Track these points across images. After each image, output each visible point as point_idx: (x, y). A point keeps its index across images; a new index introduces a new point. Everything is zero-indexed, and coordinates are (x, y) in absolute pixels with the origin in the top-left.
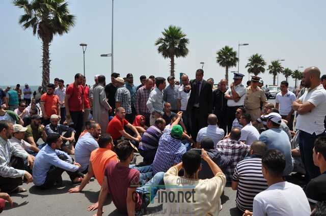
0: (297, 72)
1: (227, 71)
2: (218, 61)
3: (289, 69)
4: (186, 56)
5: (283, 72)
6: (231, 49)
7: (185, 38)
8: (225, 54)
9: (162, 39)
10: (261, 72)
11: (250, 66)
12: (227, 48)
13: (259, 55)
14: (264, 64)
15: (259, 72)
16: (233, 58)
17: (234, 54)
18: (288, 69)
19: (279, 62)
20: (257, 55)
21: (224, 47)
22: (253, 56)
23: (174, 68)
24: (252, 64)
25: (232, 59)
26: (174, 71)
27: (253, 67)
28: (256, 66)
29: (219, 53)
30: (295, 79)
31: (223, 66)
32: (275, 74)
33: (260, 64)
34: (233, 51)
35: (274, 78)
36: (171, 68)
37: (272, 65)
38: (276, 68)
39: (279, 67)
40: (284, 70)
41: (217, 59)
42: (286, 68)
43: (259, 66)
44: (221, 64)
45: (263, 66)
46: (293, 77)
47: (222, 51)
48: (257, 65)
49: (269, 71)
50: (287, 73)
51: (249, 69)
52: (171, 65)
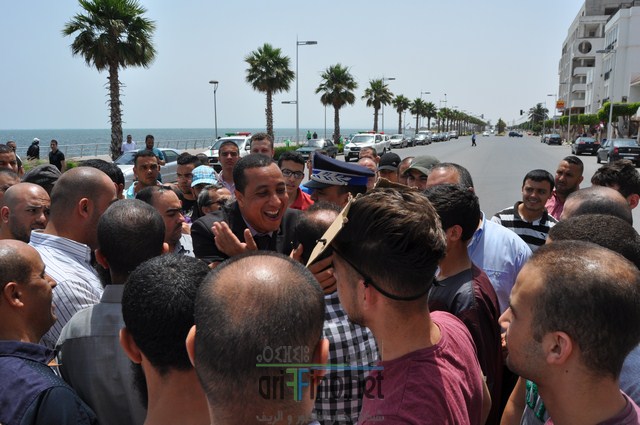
0: (418, 102)
1: (269, 101)
2: (250, 78)
3: (405, 96)
4: (149, 65)
5: (394, 102)
6: (278, 52)
7: (142, 16)
8: (263, 62)
9: (82, 18)
10: (347, 103)
11: (324, 89)
12: (267, 49)
13: (342, 68)
14: (352, 86)
15: (344, 103)
16: (280, 71)
17: (284, 63)
18: (402, 97)
19: (385, 83)
20: (338, 67)
21: (262, 47)
22: (331, 69)
23: (118, 96)
24: (329, 85)
25: (278, 74)
26: (119, 103)
27: (331, 91)
28: (337, 90)
29: (251, 60)
30: (415, 116)
31: (261, 89)
32: (377, 107)
33: (346, 85)
34: (282, 55)
35: (376, 114)
36: (112, 95)
37: (371, 88)
38: (378, 95)
39: (385, 91)
40: (394, 98)
41: (247, 74)
42: (399, 94)
43: (343, 91)
44: (255, 85)
45: (350, 91)
46: (413, 113)
47: (257, 56)
48: (341, 88)
49: (366, 100)
50: (401, 104)
51: (323, 96)
52: (111, 88)
